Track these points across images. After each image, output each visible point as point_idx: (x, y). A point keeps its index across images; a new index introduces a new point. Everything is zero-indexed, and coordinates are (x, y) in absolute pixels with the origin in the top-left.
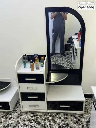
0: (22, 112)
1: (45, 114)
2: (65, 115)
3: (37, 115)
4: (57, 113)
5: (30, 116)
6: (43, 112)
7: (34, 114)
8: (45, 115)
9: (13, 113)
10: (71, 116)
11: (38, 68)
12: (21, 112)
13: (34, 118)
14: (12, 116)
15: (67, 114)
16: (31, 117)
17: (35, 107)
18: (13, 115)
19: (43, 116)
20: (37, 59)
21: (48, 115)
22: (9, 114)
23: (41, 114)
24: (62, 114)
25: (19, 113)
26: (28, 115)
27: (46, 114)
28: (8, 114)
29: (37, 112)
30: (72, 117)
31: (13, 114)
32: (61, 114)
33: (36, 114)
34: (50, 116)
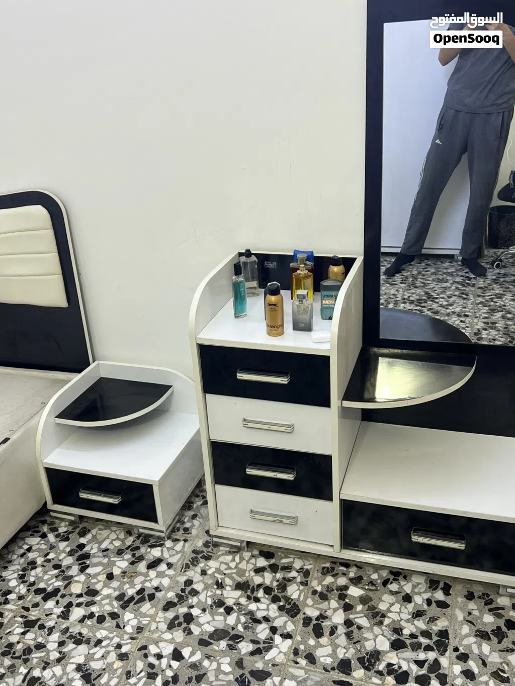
0: (215, 539)
1: (328, 565)
2: (435, 589)
3: (288, 568)
4: (391, 572)
5: (251, 566)
6: (318, 557)
7: (272, 561)
8: (328, 572)
9: (169, 538)
10: (470, 596)
11: (303, 326)
12: (209, 539)
13: (268, 578)
14: (162, 551)
15: (445, 584)
16: (253, 574)
17: (281, 522)
18: (168, 549)
19: (315, 574)
20: (306, 277)
21: (344, 574)
22: (152, 541)
23: (307, 563)
24: (421, 580)
25: (199, 544)
26: (242, 559)
27: (333, 569)
28: (146, 539)
29: (288, 552)
30: (472, 605)
31: (169, 543)
32: (416, 579)
33: (284, 561)
34: (351, 580)
